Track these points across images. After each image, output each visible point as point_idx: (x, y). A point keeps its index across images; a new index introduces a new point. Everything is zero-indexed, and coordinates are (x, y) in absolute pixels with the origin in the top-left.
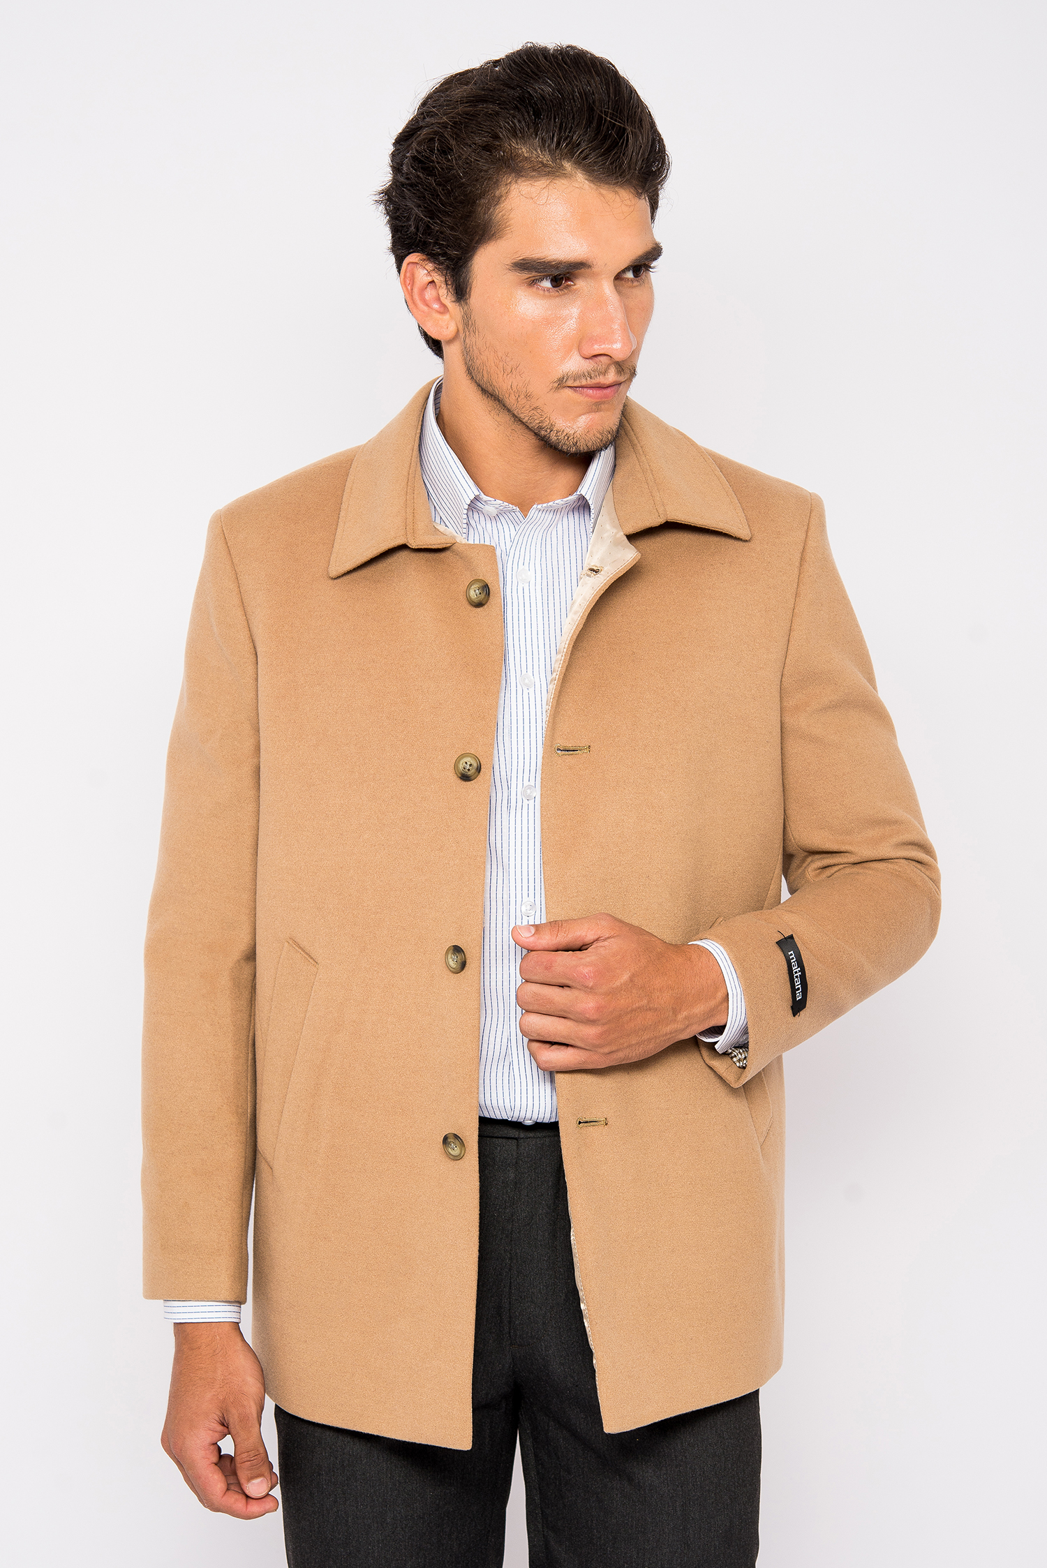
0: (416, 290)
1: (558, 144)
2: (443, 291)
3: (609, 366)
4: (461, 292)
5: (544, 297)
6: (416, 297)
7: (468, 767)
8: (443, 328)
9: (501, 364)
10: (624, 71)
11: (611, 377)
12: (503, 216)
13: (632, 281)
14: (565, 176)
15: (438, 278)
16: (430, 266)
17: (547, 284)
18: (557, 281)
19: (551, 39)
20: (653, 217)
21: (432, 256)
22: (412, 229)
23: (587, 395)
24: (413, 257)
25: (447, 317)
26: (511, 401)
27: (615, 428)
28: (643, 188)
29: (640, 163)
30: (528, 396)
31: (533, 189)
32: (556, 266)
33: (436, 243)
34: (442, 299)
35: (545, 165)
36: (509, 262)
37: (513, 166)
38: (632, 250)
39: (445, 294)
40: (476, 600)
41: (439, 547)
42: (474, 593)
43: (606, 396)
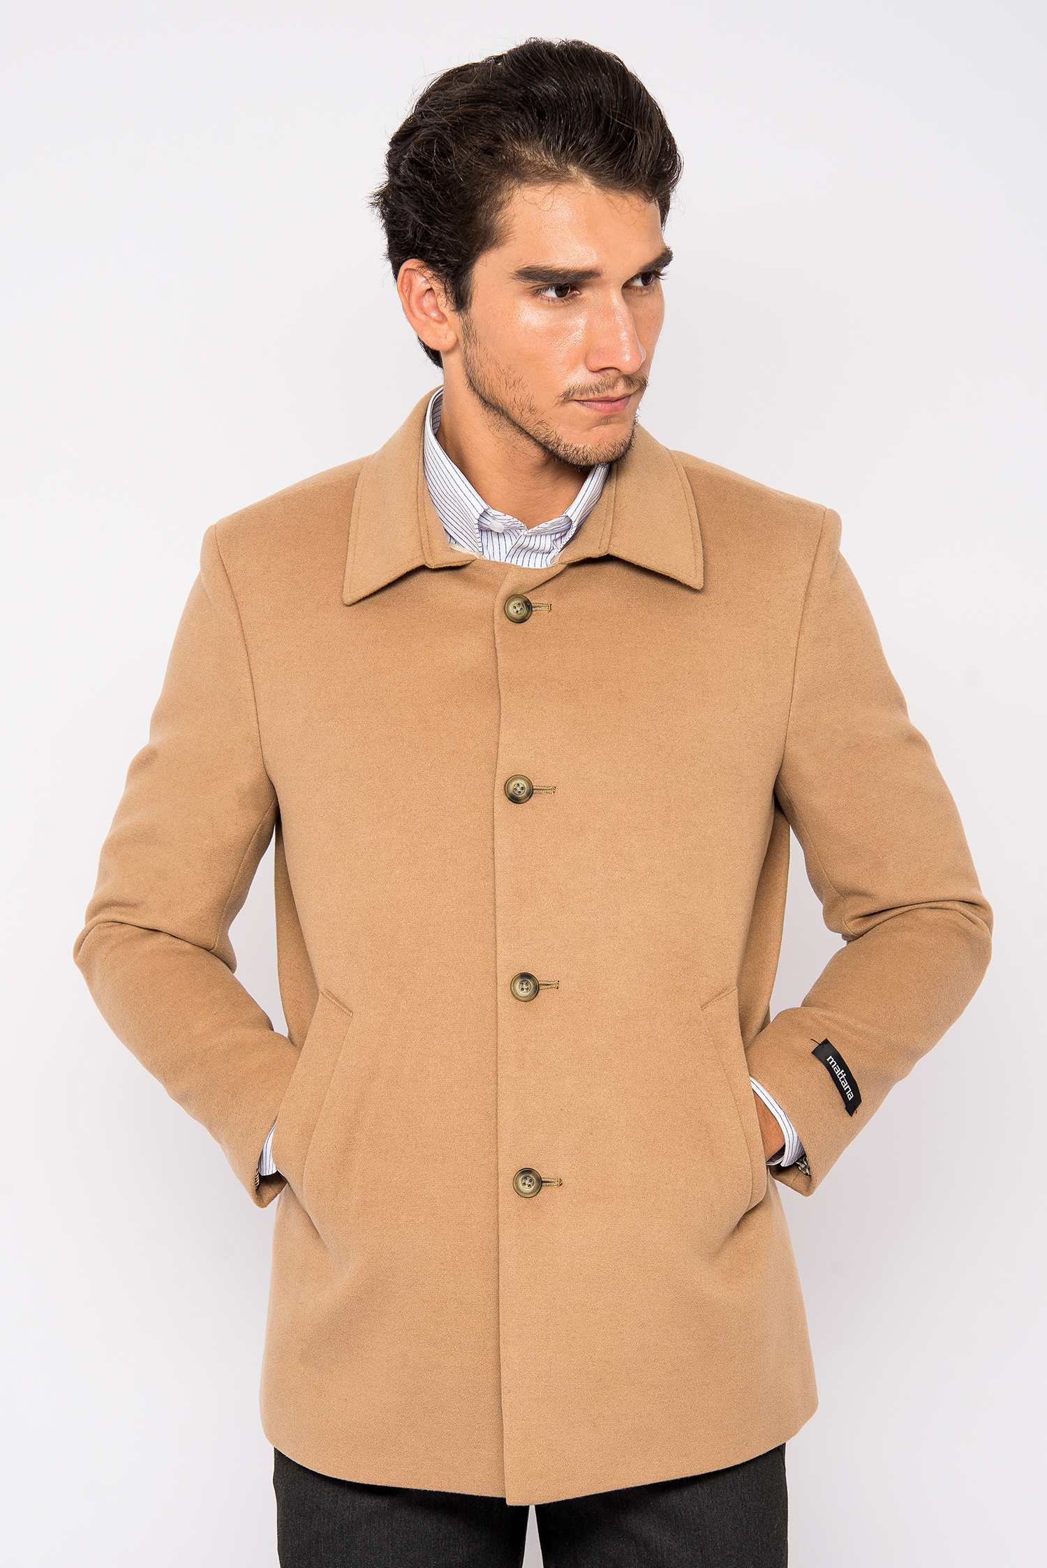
0: (413, 298)
1: (564, 147)
2: (442, 300)
3: (617, 380)
4: (461, 301)
5: (549, 307)
6: (414, 305)
7: (519, 789)
8: (444, 337)
9: (503, 377)
10: (632, 66)
11: (621, 389)
12: (505, 222)
13: (641, 289)
14: (570, 180)
15: (437, 286)
16: (429, 273)
17: (551, 294)
18: (562, 291)
19: (556, 33)
20: (663, 220)
21: (431, 263)
22: (410, 235)
23: (596, 409)
24: (411, 264)
25: (445, 326)
26: (515, 414)
28: (653, 192)
29: (648, 167)
30: (531, 410)
31: (537, 195)
32: (565, 274)
33: (434, 250)
34: (441, 308)
35: (549, 170)
36: (512, 270)
37: (516, 171)
38: (642, 256)
39: (444, 302)
40: (518, 617)
41: (459, 564)
42: (514, 609)
43: (616, 409)
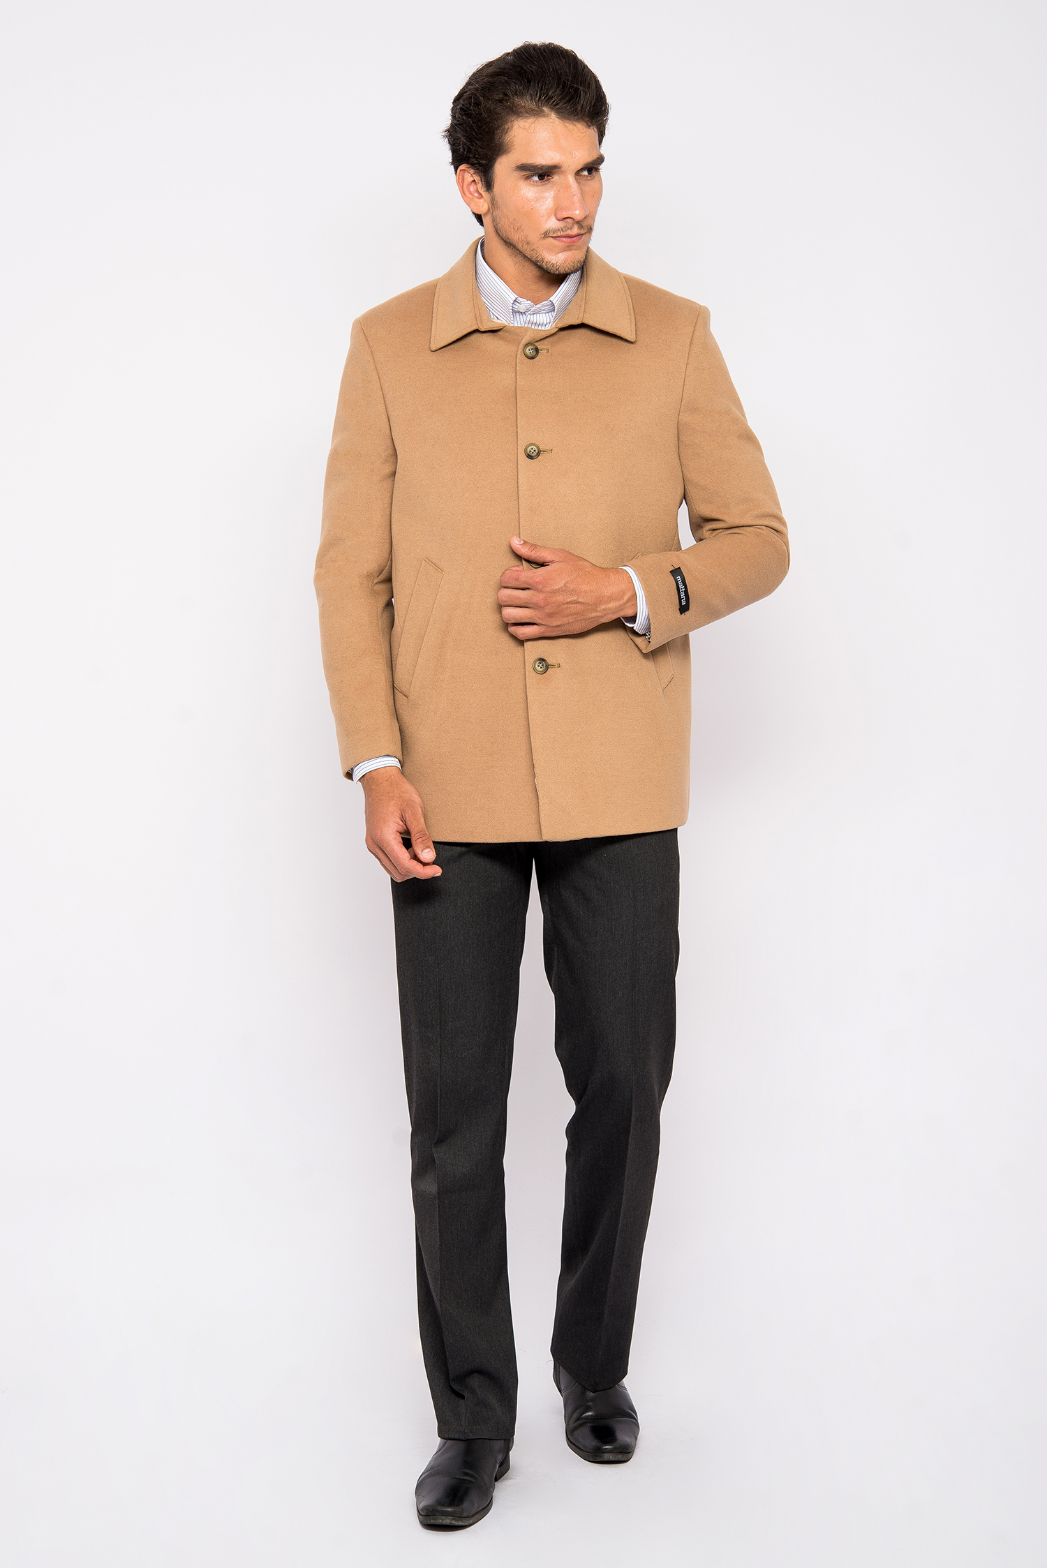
0: (465, 186)
1: (540, 97)
2: (480, 185)
3: (573, 224)
4: (489, 185)
5: (537, 186)
6: (465, 189)
7: (533, 452)
8: (482, 207)
9: (512, 226)
11: (575, 230)
12: (510, 140)
13: (587, 176)
14: (544, 116)
15: (477, 178)
16: (472, 171)
17: (536, 178)
18: (541, 177)
21: (472, 165)
22: (462, 150)
23: (562, 241)
24: (462, 167)
25: (482, 200)
26: (519, 246)
27: (582, 260)
28: (592, 122)
29: (588, 108)
30: (528, 243)
31: (526, 124)
32: (542, 167)
33: (474, 157)
34: (479, 190)
35: (533, 110)
36: (514, 166)
37: (516, 112)
38: (583, 157)
39: (480, 187)
40: (530, 356)
41: (497, 329)
42: (529, 351)
43: (574, 242)
